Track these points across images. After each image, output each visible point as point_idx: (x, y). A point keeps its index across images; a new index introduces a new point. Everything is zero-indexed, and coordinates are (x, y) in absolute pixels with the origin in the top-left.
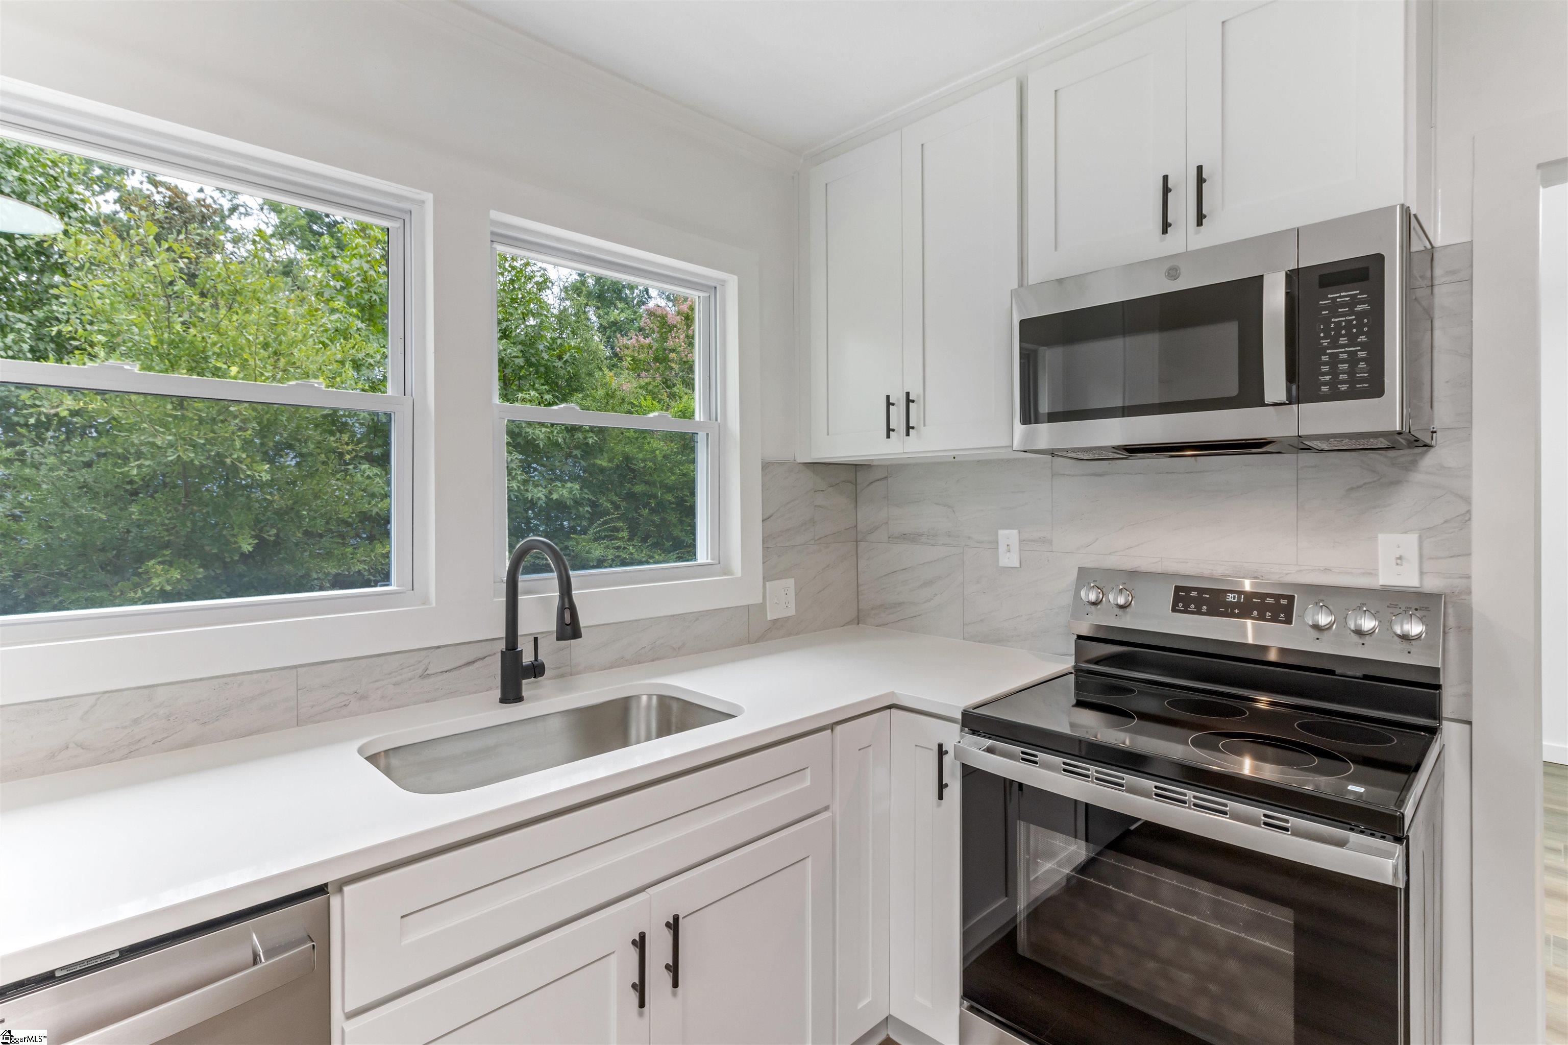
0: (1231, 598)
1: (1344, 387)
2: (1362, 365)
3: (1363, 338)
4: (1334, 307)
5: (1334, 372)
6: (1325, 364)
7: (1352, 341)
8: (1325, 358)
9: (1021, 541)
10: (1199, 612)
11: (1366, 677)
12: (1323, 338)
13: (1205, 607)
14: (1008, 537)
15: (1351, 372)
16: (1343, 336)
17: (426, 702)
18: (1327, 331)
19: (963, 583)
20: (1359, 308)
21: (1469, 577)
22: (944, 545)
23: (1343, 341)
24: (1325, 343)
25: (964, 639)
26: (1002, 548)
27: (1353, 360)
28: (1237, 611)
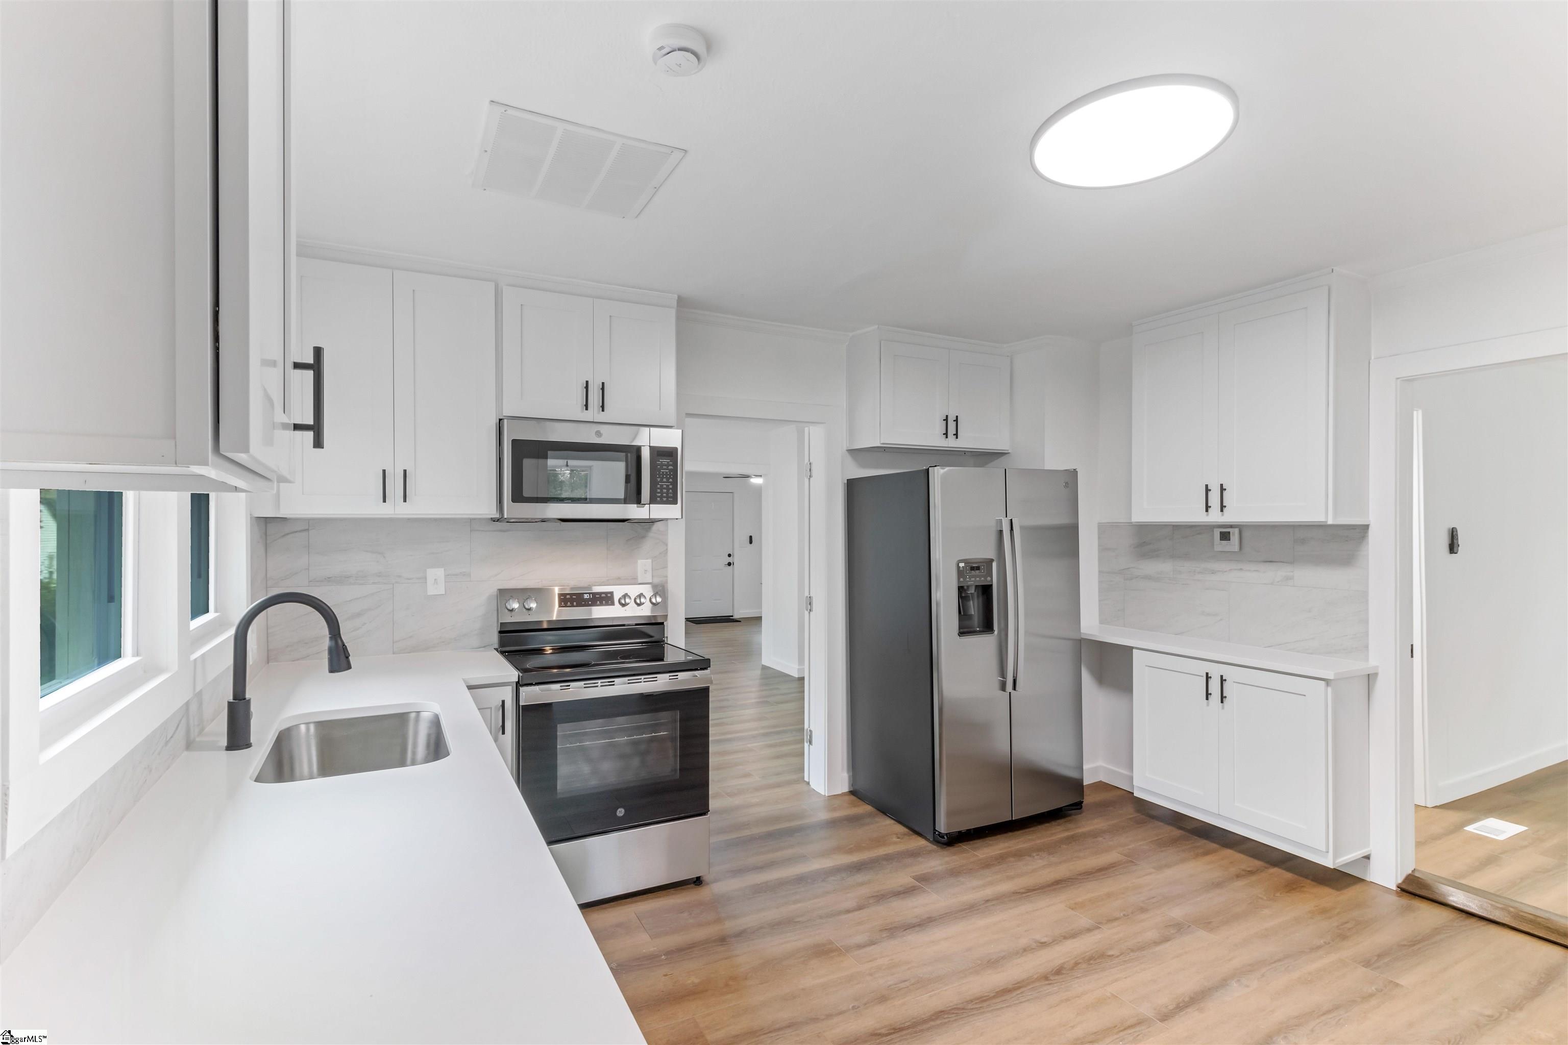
0: (586, 596)
1: (665, 499)
2: (671, 491)
3: (671, 480)
4: (662, 465)
5: (662, 493)
6: (659, 489)
7: (668, 479)
8: (659, 486)
9: (447, 576)
10: (573, 606)
11: (637, 625)
12: (658, 478)
13: (575, 603)
14: (436, 575)
15: (667, 493)
16: (665, 478)
17: (168, 769)
18: (659, 474)
19: (393, 611)
20: (670, 467)
21: (667, 577)
22: (374, 583)
23: (665, 480)
24: (659, 479)
25: (394, 653)
26: (430, 581)
27: (668, 489)
28: (590, 603)
